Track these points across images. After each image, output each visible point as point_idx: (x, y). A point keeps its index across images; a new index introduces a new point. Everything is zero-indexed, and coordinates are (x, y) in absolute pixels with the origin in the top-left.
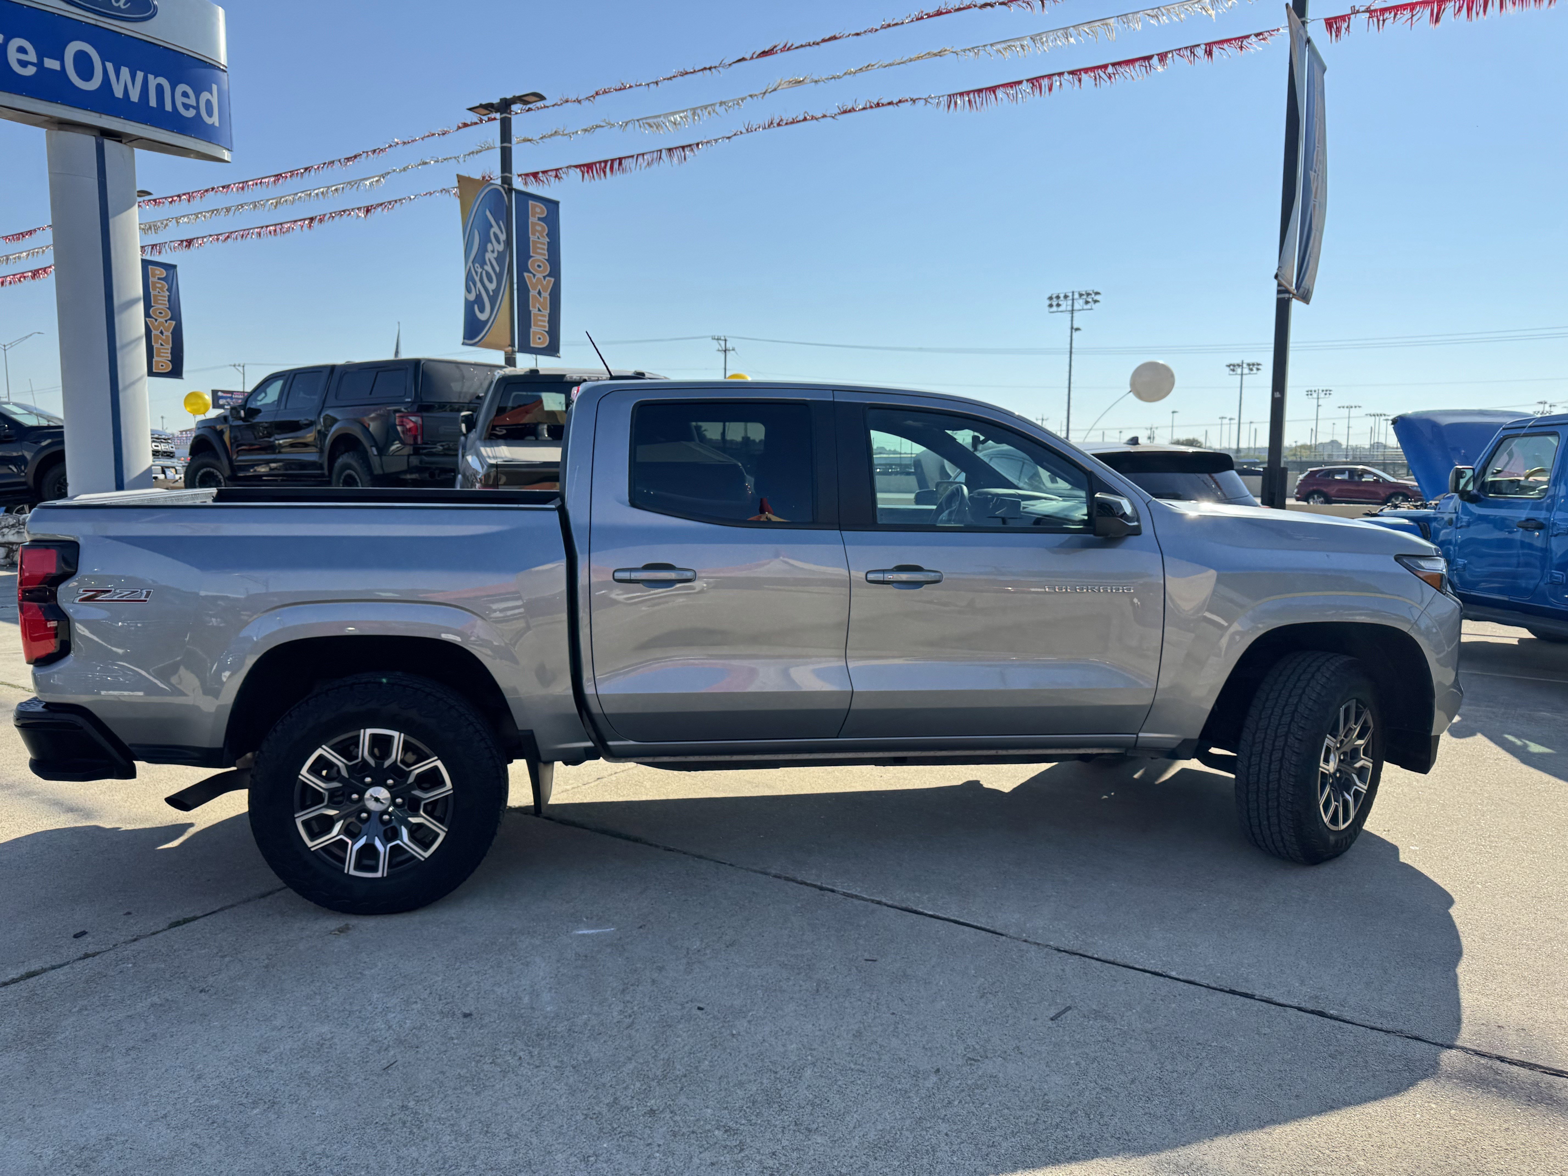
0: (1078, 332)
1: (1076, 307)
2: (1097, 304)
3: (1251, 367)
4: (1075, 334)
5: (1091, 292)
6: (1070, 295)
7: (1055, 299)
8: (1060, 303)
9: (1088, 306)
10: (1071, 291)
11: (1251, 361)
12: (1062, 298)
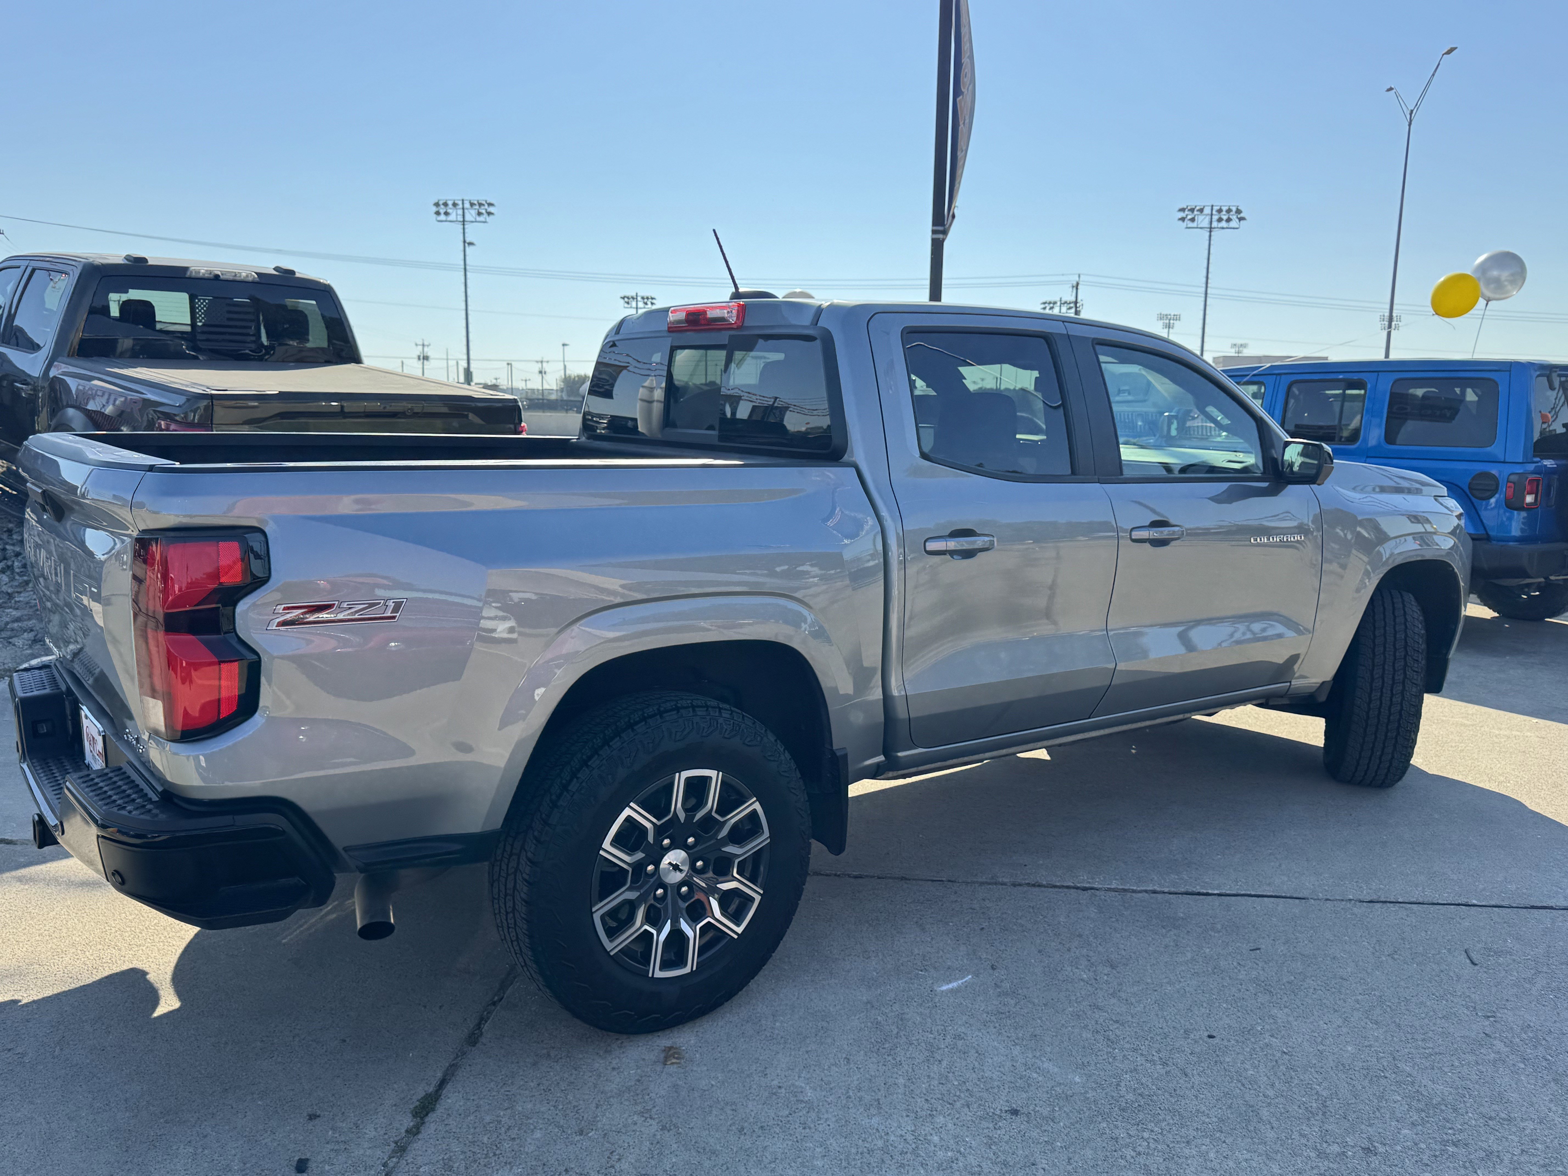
0: (471, 247)
1: (468, 217)
2: (491, 217)
3: (646, 300)
4: (469, 249)
5: (484, 202)
6: (460, 203)
7: (442, 206)
8: (449, 211)
9: (481, 218)
10: (461, 198)
11: (645, 294)
12: (450, 206)
